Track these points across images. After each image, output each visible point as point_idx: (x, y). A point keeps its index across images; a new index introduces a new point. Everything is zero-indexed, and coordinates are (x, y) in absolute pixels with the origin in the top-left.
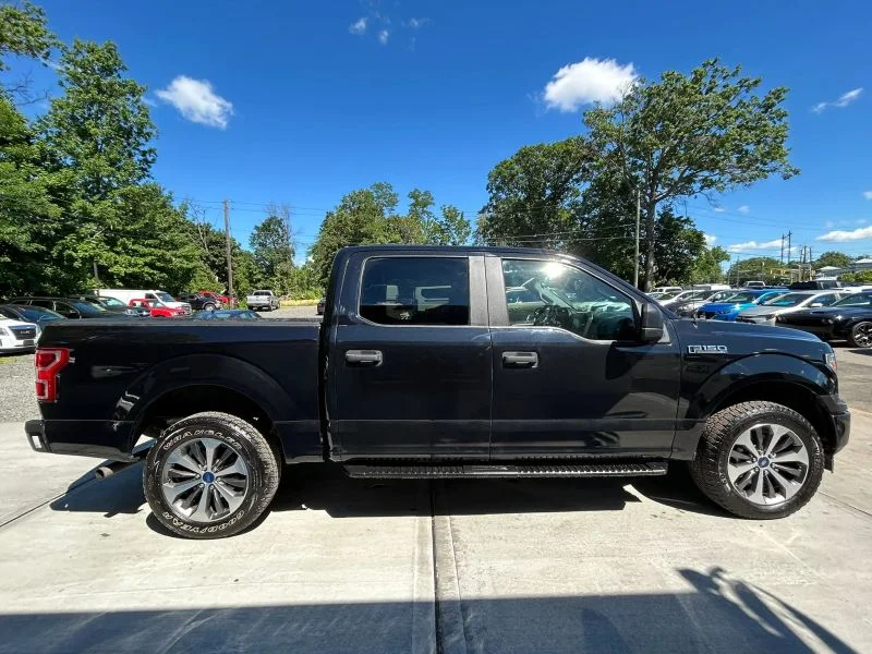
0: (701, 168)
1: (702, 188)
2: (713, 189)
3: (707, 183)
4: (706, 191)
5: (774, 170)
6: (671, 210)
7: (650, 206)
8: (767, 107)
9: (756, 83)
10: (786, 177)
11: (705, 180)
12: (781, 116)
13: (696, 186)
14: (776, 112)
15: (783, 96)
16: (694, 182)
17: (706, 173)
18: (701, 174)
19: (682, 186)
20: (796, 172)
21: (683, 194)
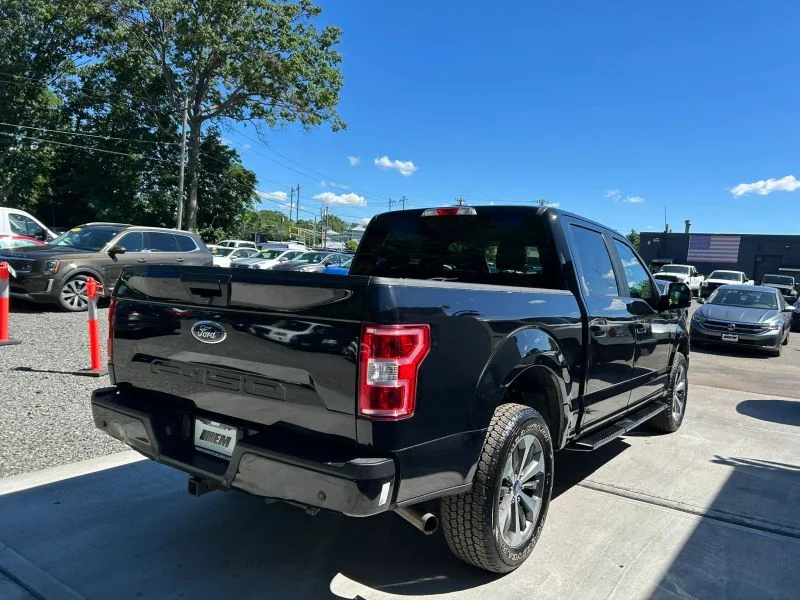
0: (254, 90)
1: (252, 115)
2: (263, 121)
3: (258, 112)
4: (256, 120)
5: (326, 118)
6: (217, 134)
7: (196, 122)
8: (325, 44)
9: (317, 11)
10: (335, 130)
11: (256, 106)
12: (337, 60)
13: (247, 111)
14: (331, 53)
15: (338, 38)
16: (246, 105)
17: (258, 98)
18: (252, 97)
19: (231, 107)
20: (344, 127)
21: (232, 117)
